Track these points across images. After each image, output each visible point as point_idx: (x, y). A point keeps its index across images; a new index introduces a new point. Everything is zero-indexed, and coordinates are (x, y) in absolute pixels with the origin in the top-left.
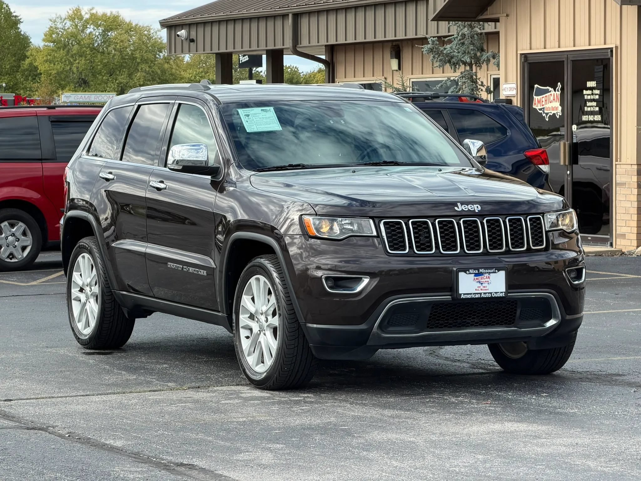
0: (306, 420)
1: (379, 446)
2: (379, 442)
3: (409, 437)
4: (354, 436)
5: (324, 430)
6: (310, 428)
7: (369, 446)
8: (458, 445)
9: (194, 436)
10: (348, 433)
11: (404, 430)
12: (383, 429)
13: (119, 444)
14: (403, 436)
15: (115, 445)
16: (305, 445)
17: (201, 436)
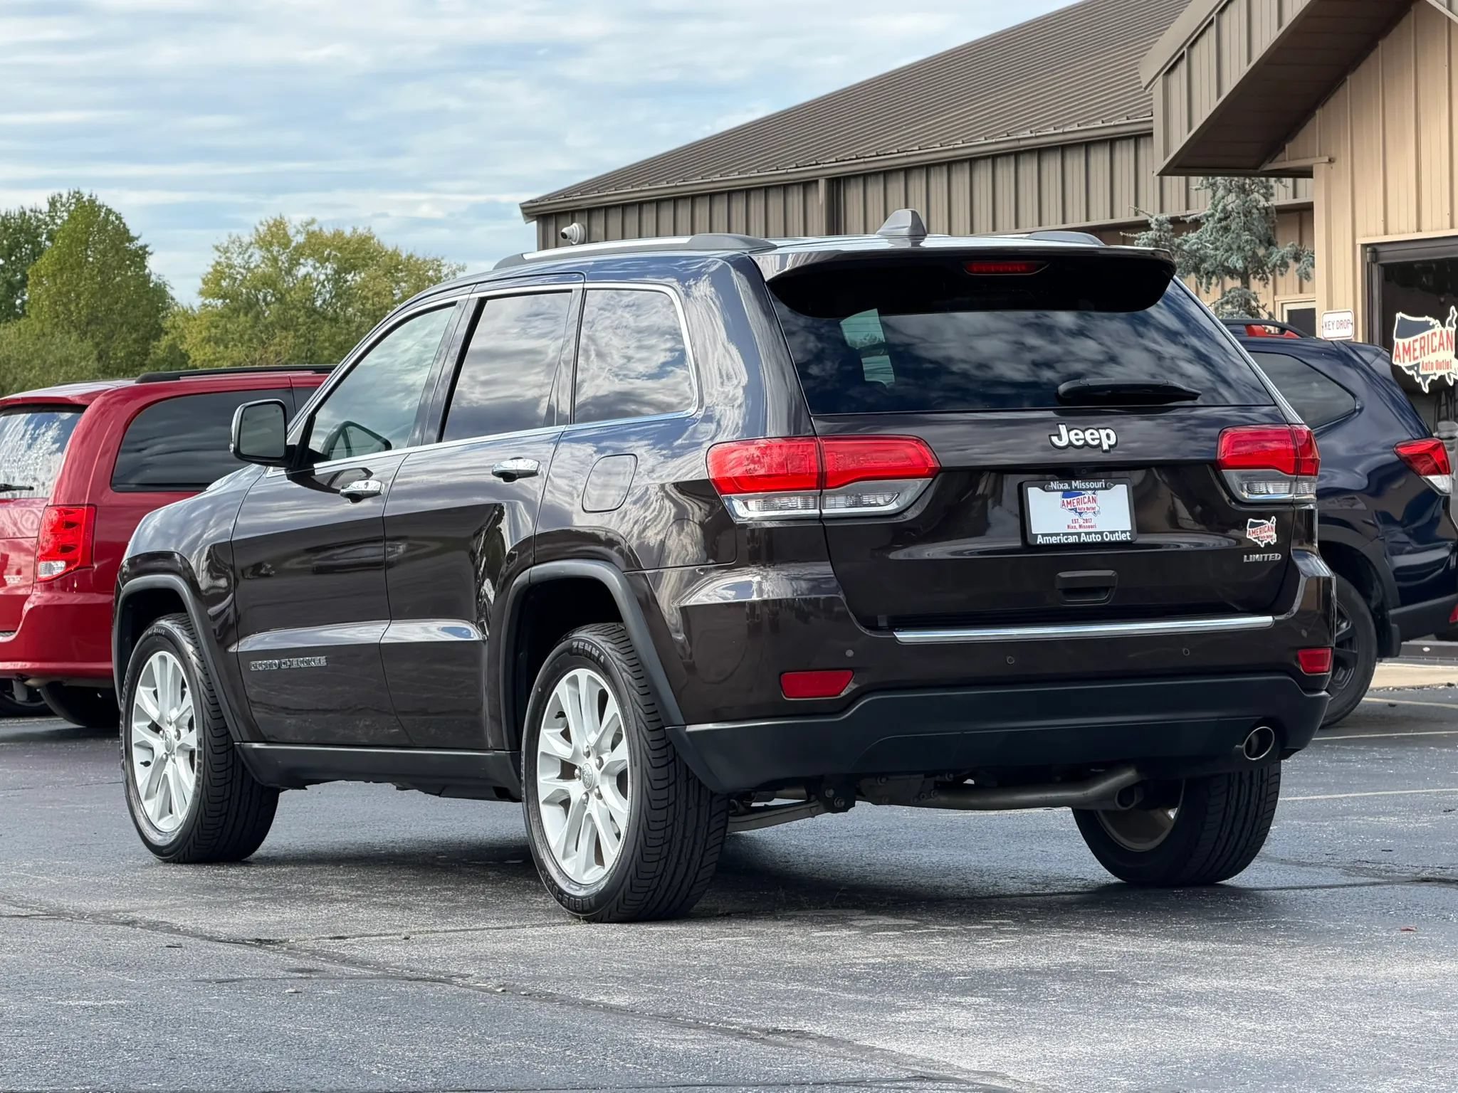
0: (1019, 960)
1: (1201, 998)
2: (1197, 993)
3: (1259, 985)
4: (1138, 984)
5: (1066, 974)
6: (1031, 972)
7: (1178, 999)
8: (1376, 994)
9: (782, 987)
10: (1122, 979)
11: (1243, 973)
12: (1198, 973)
13: (620, 1000)
14: (1244, 983)
15: (612, 1003)
16: (1035, 998)
17: (796, 986)
